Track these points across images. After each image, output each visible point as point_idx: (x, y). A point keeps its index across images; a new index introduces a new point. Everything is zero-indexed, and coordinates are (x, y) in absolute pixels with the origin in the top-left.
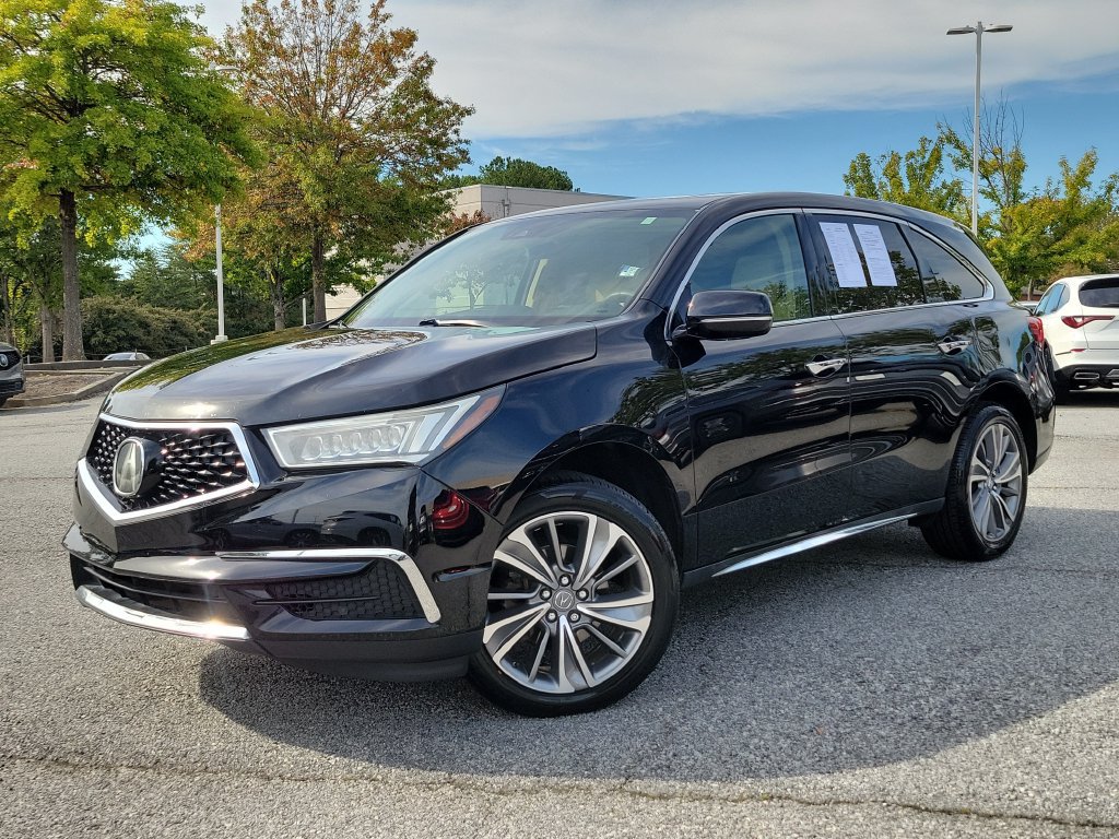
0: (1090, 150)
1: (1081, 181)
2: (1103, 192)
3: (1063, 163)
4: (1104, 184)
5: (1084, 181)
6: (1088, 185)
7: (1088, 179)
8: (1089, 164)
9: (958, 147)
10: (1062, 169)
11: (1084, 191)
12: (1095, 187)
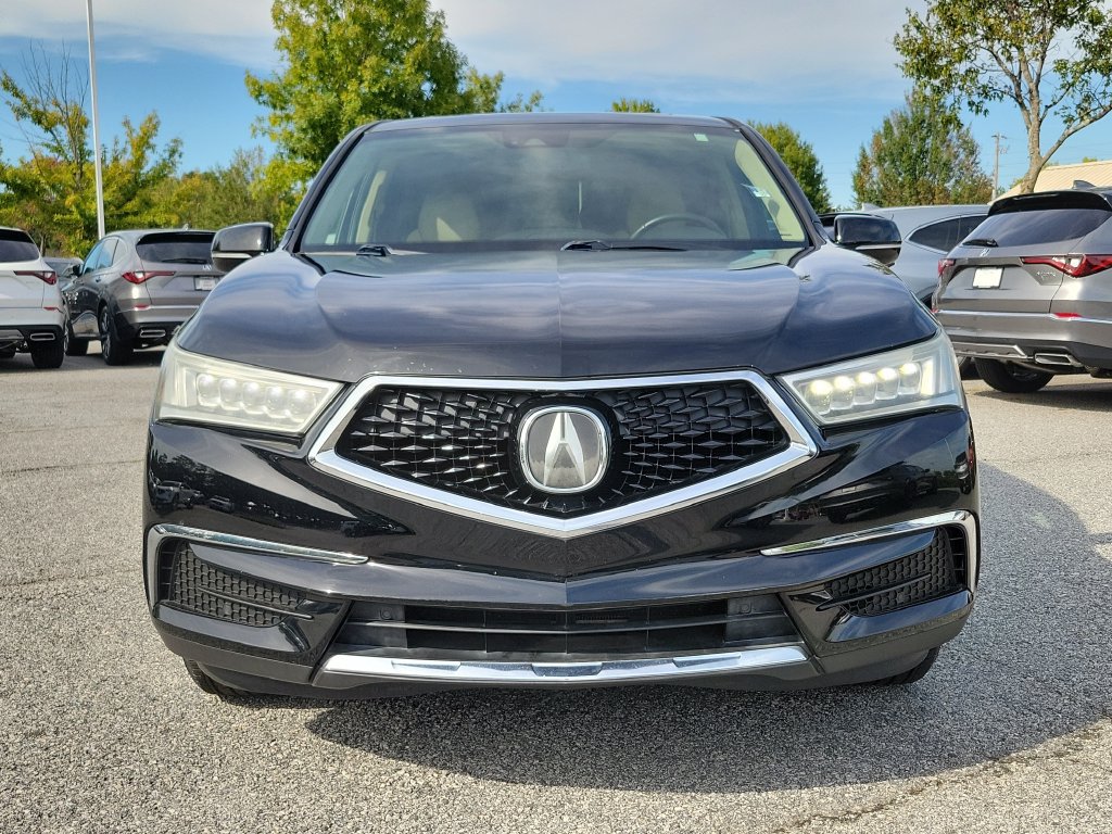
0: (150, 113)
1: (144, 143)
2: (166, 155)
3: (126, 123)
4: (167, 148)
5: (148, 143)
6: (152, 147)
7: (152, 141)
8: (152, 127)
9: (17, 95)
10: (125, 129)
11: (148, 153)
12: (159, 149)
